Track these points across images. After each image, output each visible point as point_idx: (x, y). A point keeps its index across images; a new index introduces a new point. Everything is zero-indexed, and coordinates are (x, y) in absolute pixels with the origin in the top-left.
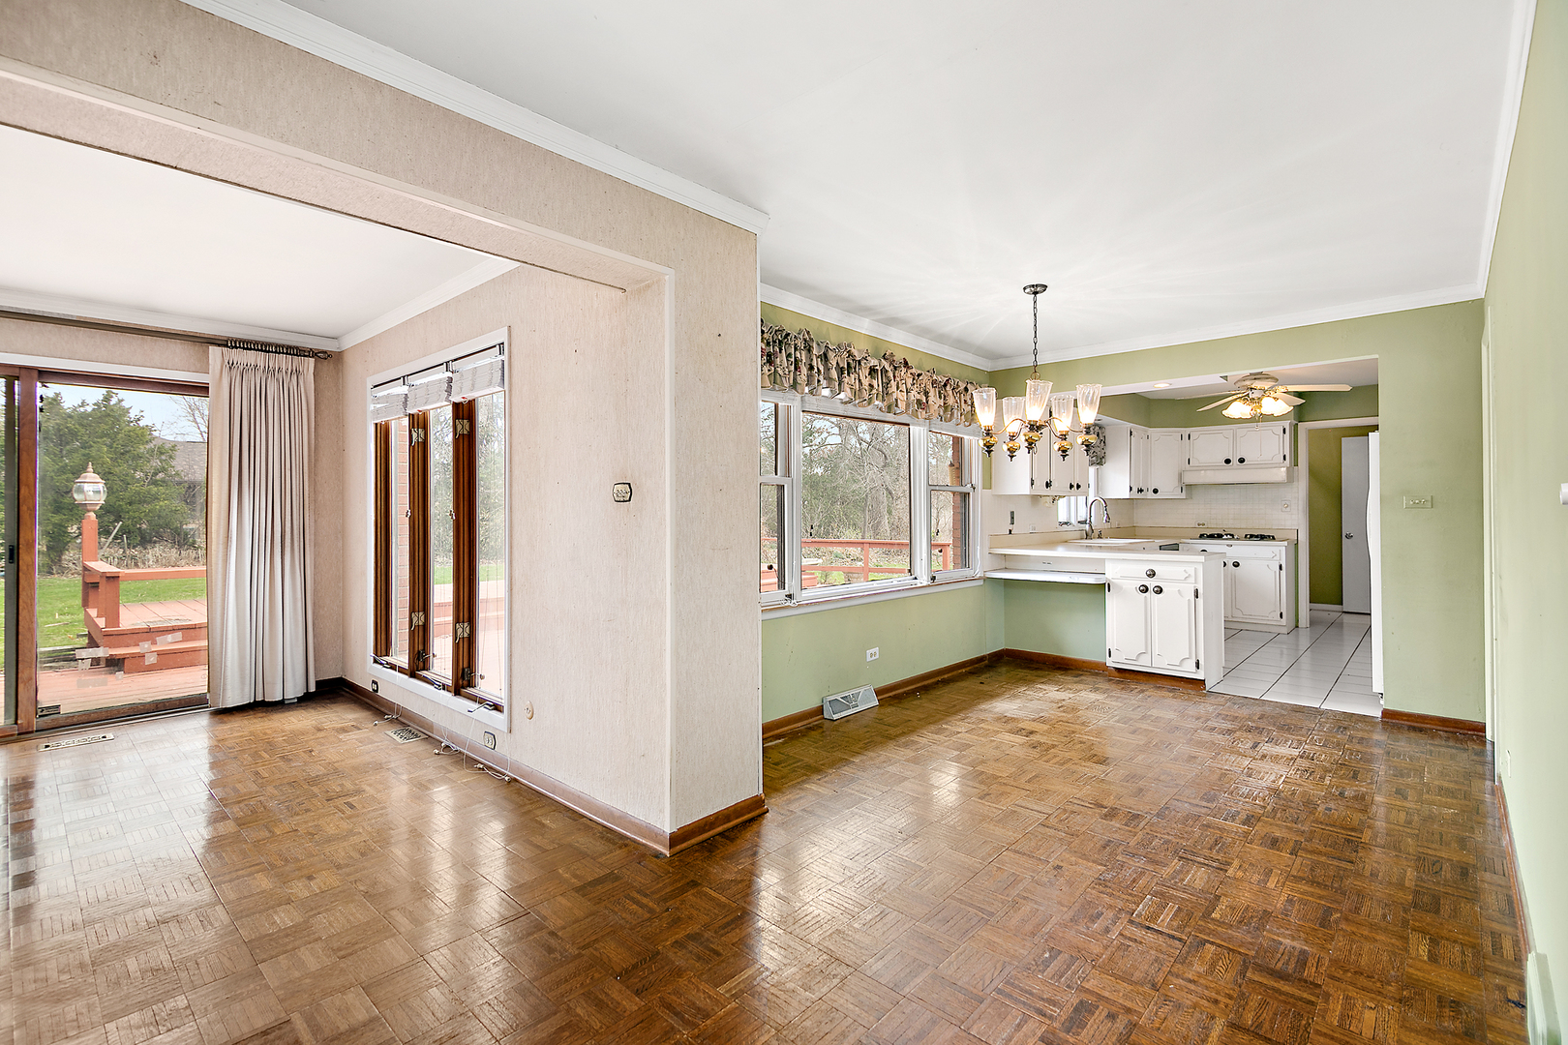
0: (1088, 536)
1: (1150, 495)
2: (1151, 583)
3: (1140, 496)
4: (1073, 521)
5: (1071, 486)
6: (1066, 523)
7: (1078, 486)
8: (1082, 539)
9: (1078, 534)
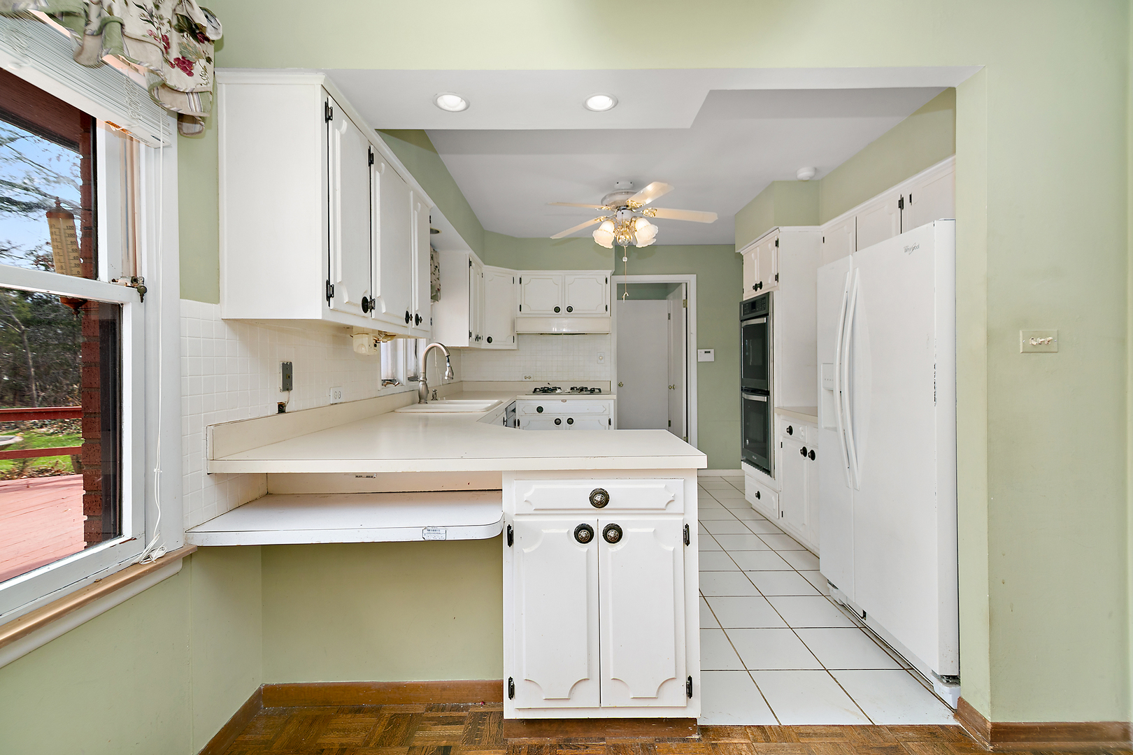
0: (421, 399)
1: (484, 344)
2: (598, 521)
3: (476, 345)
4: (401, 377)
5: (408, 318)
6: (391, 381)
7: (418, 320)
8: (413, 403)
9: (407, 398)
